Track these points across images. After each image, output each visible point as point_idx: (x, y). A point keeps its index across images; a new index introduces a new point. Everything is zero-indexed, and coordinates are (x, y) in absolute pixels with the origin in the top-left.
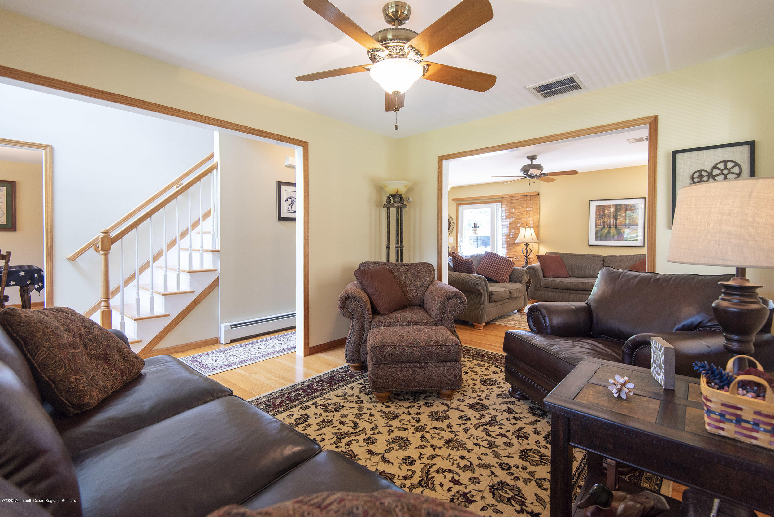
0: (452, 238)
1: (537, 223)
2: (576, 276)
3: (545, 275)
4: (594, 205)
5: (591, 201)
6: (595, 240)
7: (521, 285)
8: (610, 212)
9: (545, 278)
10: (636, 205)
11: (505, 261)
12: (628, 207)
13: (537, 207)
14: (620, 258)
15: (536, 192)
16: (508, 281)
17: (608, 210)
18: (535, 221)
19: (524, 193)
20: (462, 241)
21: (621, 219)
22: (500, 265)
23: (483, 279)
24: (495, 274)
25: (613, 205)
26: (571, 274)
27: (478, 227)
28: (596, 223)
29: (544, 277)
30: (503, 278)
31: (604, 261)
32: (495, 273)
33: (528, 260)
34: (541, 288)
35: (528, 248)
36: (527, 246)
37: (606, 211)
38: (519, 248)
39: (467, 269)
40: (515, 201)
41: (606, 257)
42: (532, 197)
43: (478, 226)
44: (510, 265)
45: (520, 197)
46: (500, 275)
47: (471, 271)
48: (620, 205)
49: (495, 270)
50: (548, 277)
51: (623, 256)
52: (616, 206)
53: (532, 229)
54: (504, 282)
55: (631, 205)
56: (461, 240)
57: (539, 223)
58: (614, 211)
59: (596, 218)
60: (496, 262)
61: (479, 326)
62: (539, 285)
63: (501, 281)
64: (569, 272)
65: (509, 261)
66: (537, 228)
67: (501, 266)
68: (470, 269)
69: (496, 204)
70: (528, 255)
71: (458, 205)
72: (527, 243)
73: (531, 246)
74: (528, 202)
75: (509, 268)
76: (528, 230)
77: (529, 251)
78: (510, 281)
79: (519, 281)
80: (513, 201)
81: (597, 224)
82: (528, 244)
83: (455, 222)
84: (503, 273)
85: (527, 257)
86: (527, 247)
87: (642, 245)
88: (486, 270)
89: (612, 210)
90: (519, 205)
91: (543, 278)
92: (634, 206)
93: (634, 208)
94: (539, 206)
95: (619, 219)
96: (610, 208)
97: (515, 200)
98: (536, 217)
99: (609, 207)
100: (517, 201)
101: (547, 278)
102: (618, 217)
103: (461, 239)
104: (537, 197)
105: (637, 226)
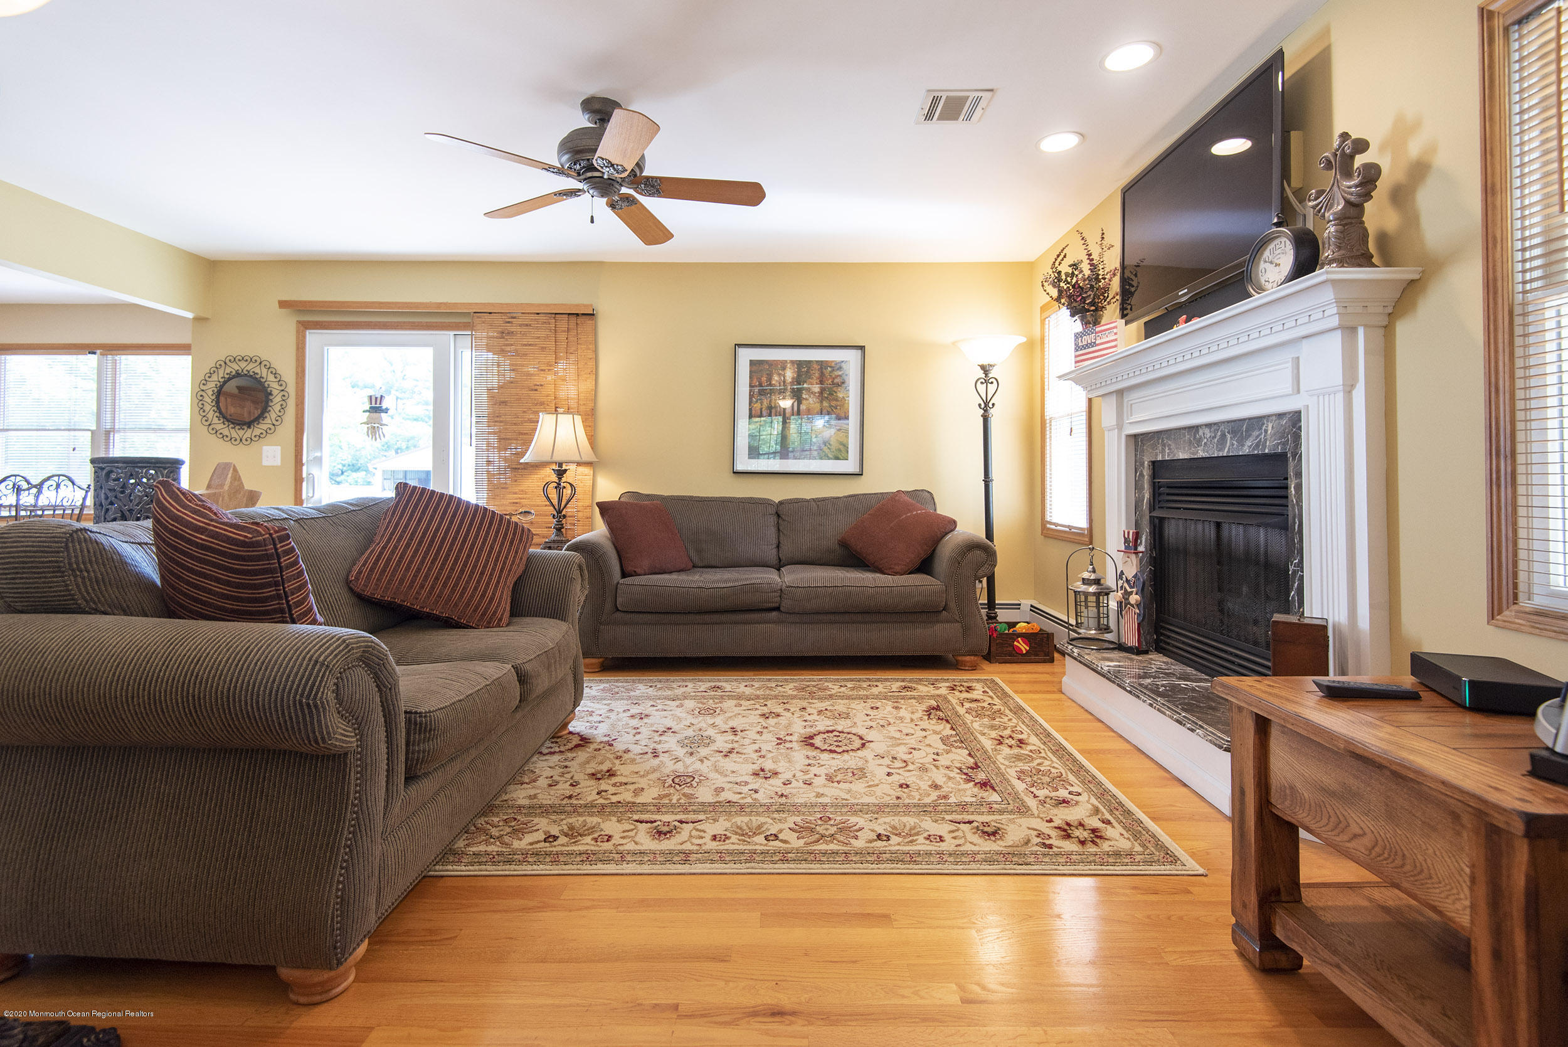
0: (277, 450)
1: (591, 405)
2: (713, 563)
3: (629, 569)
4: (746, 356)
5: (740, 345)
6: (749, 458)
7: (563, 626)
8: (784, 382)
9: (628, 580)
10: (843, 365)
11: (495, 526)
12: (826, 369)
13: (591, 355)
14: (818, 506)
15: (586, 306)
16: (507, 614)
17: (779, 375)
18: (582, 396)
19: (547, 305)
20: (319, 461)
21: (811, 400)
22: (473, 545)
23: (357, 653)
24: (447, 591)
25: (792, 362)
26: (696, 559)
27: (386, 411)
28: (750, 410)
29: (624, 575)
30: (484, 605)
31: (779, 516)
32: (445, 585)
33: (564, 521)
34: (618, 615)
35: (564, 479)
36: (561, 473)
37: (776, 378)
38: (534, 483)
39: (246, 593)
40: (519, 329)
41: (781, 503)
42: (573, 319)
43: (384, 406)
44: (516, 542)
45: (537, 317)
46: (469, 591)
47: (273, 605)
48: (809, 363)
49: (445, 573)
50: (637, 574)
51: (824, 500)
52: (799, 364)
53: (578, 418)
54: (489, 622)
55: (833, 365)
56: (315, 458)
57: (595, 403)
58: (793, 378)
59: (751, 397)
60: (452, 534)
61: (322, 984)
62: (608, 606)
63: (477, 616)
64: (692, 553)
65: (512, 527)
66: (590, 417)
67: (475, 551)
68: (269, 592)
69: (452, 333)
70: (563, 506)
71: (305, 326)
72: (560, 465)
73: (574, 474)
74: (562, 336)
75: (512, 554)
76: (565, 420)
77: (567, 492)
78: (518, 610)
79: (554, 610)
80: (513, 329)
81: (753, 412)
82: (564, 467)
83: (291, 389)
84: (485, 578)
85: (559, 512)
86: (560, 479)
87: (857, 470)
88: (399, 576)
89: (789, 374)
90: (531, 341)
91: (622, 581)
92: (840, 368)
93: (840, 373)
94: (596, 351)
95: (806, 399)
96: (784, 369)
97: (520, 325)
98: (587, 385)
99: (783, 365)
100: (524, 329)
101: (636, 580)
102: (804, 396)
103: (318, 454)
104: (589, 322)
105: (846, 422)
